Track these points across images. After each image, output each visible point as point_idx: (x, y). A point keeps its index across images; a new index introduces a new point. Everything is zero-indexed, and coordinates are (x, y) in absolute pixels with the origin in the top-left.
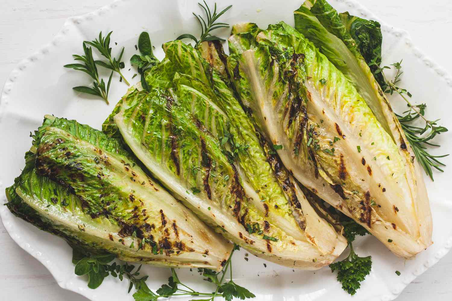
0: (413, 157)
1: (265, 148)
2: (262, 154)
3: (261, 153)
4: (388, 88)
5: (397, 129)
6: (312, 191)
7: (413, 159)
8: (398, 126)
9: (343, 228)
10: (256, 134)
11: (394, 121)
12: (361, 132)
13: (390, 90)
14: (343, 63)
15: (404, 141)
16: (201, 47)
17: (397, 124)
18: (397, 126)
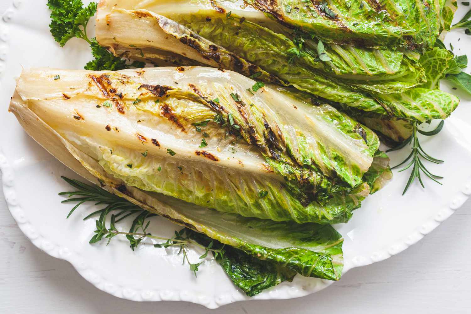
0: (103, 185)
1: (268, 74)
2: (265, 65)
3: (268, 66)
4: (184, 236)
5: (142, 201)
6: (184, 67)
7: (101, 183)
8: (145, 206)
9: (115, 55)
10: (289, 83)
11: (152, 207)
12: (181, 171)
13: (181, 234)
14: (251, 226)
15: (126, 196)
16: (410, 130)
17: (147, 207)
18: (146, 204)
